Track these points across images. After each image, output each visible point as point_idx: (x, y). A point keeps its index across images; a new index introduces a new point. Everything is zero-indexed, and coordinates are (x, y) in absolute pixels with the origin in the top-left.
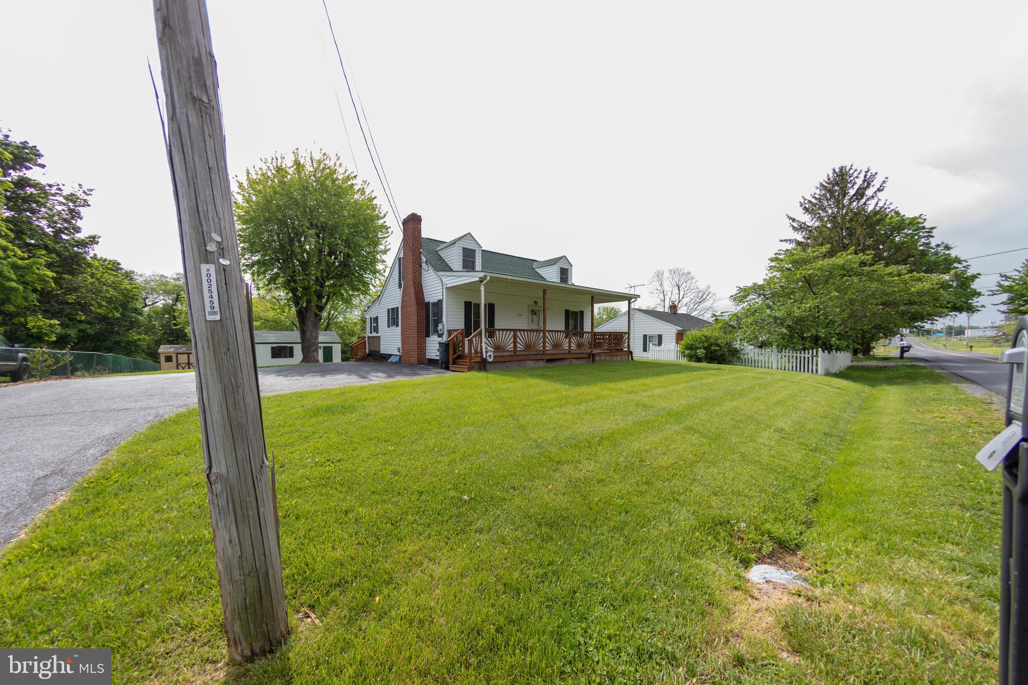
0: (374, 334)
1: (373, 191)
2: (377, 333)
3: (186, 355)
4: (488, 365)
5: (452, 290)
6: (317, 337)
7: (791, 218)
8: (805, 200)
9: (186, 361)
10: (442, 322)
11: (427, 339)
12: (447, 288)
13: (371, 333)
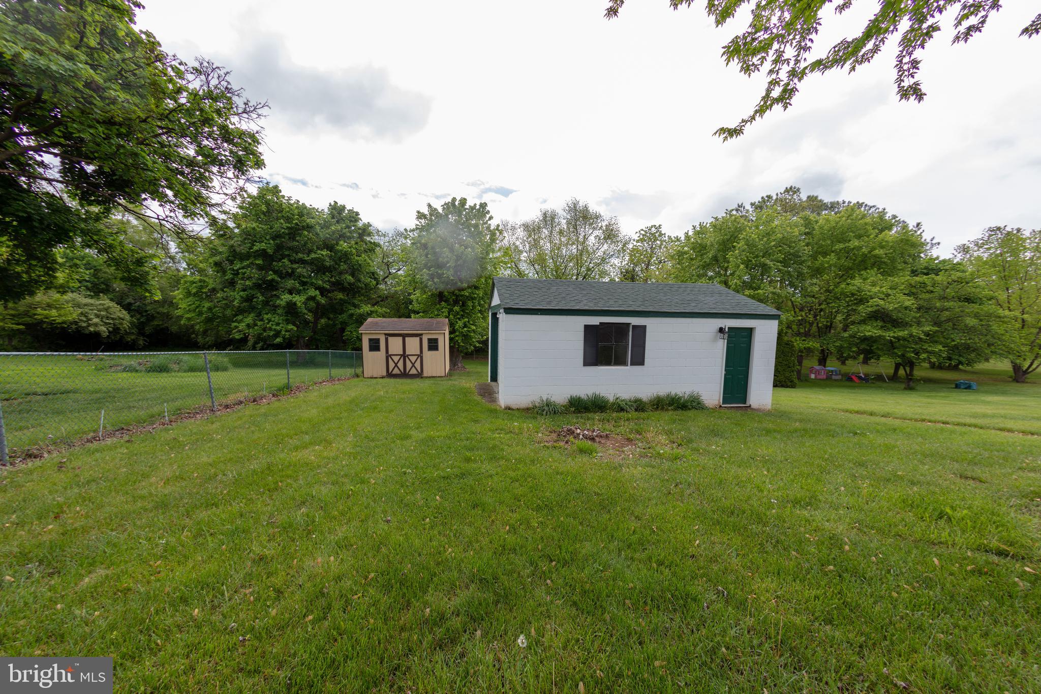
3: (401, 339)
9: (402, 352)
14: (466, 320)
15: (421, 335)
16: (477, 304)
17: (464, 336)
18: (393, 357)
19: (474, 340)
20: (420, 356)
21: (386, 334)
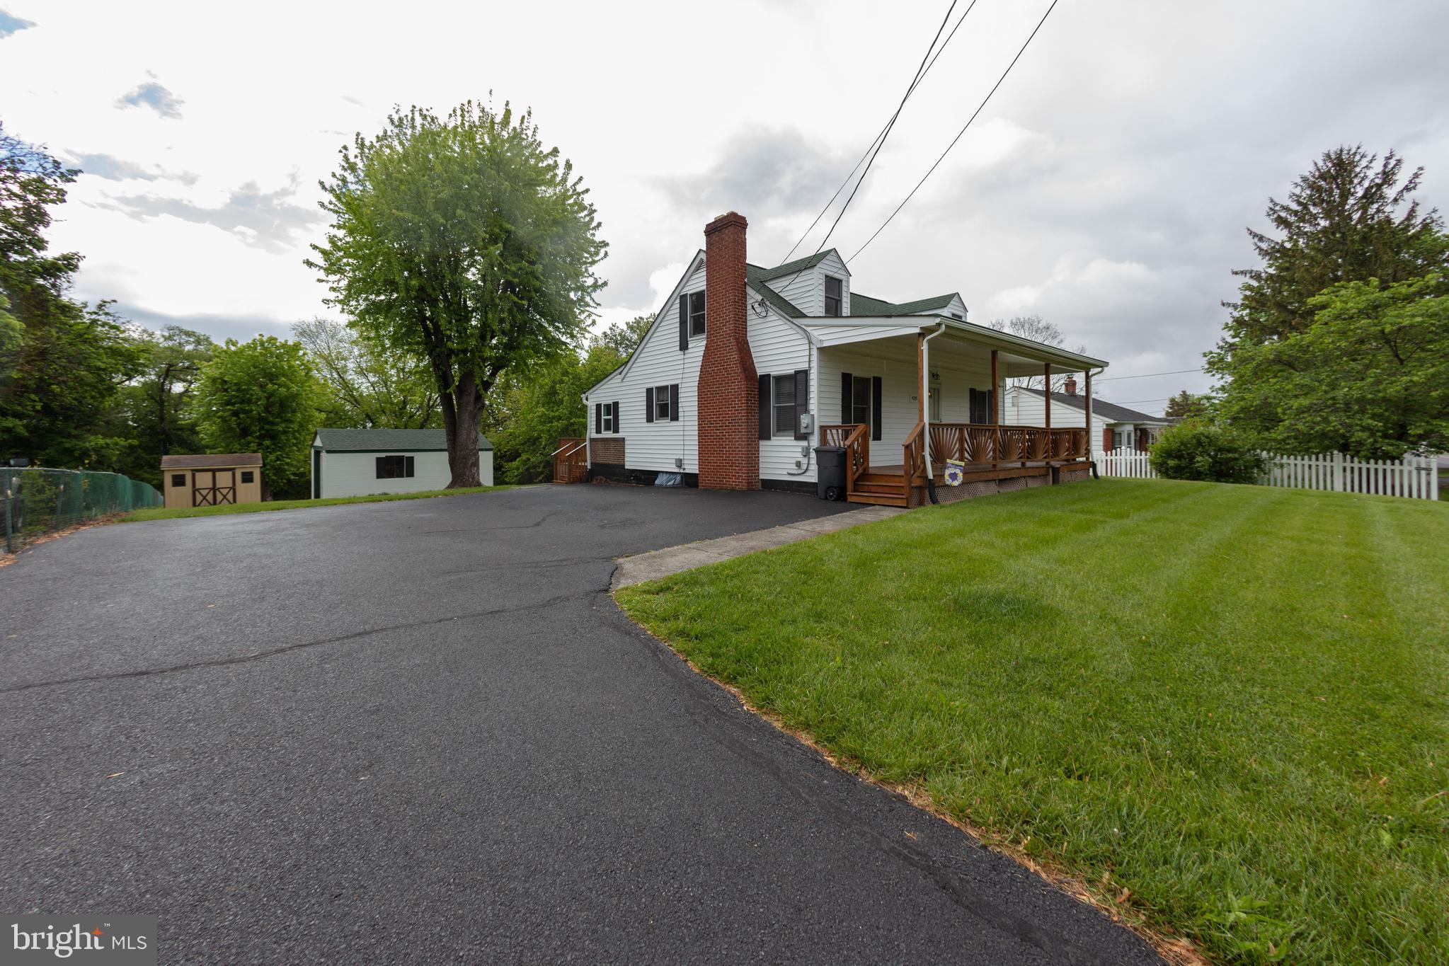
0: (609, 434)
1: (581, 179)
2: (616, 430)
3: (210, 474)
4: (940, 494)
5: (829, 354)
6: (476, 440)
7: (1255, 235)
8: (1276, 204)
9: (211, 486)
10: (806, 411)
11: (762, 443)
12: (822, 350)
13: (598, 431)
14: (279, 453)
15: (235, 469)
16: (291, 437)
17: (276, 469)
18: (201, 491)
19: (288, 473)
20: (233, 488)
21: (192, 470)
